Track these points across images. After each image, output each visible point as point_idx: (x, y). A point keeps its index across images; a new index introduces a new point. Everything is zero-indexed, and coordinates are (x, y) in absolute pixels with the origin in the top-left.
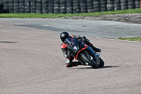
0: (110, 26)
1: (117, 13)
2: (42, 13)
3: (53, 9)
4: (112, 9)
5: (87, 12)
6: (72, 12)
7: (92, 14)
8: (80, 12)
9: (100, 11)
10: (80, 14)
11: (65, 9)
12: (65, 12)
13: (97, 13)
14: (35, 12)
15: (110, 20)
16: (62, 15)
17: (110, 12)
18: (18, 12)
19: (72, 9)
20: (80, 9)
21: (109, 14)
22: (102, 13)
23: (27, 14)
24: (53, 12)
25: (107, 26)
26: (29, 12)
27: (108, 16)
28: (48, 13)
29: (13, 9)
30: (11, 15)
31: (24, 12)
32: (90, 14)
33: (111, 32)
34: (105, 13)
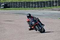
0: (55, 13)
1: (58, 7)
2: (25, 8)
3: (30, 6)
4: (56, 6)
5: (45, 7)
6: (38, 7)
7: (47, 8)
9: (50, 6)
10: (42, 8)
11: (35, 6)
12: (35, 7)
13: (49, 8)
14: (22, 7)
15: (55, 10)
16: (33, 8)
17: (55, 7)
18: (14, 7)
19: (38, 6)
20: (41, 6)
21: (55, 8)
22: (51, 7)
23: (18, 8)
24: (30, 7)
25: (54, 13)
26: (19, 7)
27: (54, 8)
28: (27, 7)
29: (12, 6)
30: (11, 9)
31: (17, 7)
32: (46, 8)
33: (56, 16)
34: (53, 7)
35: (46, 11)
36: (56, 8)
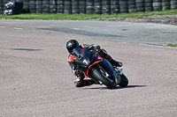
0: (157, 30)
1: (166, 14)
2: (71, 13)
3: (85, 9)
4: (160, 9)
5: (127, 12)
6: (109, 13)
7: (135, 14)
8: (119, 12)
9: (144, 11)
10: (119, 15)
11: (101, 9)
12: (100, 13)
13: (141, 14)
14: (63, 12)
15: (157, 22)
16: (96, 16)
17: (157, 12)
18: (41, 12)
19: (109, 9)
20: (119, 8)
21: (155, 15)
22: (146, 13)
23: (52, 15)
24: (85, 13)
25: (153, 30)
26: (56, 12)
27: (154, 17)
28: (78, 13)
30: (33, 15)
31: (49, 12)
32: (131, 14)
33: (158, 37)
34: (151, 13)
35: (130, 24)
36: (159, 16)
